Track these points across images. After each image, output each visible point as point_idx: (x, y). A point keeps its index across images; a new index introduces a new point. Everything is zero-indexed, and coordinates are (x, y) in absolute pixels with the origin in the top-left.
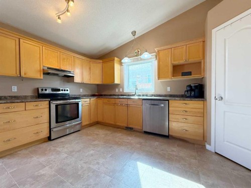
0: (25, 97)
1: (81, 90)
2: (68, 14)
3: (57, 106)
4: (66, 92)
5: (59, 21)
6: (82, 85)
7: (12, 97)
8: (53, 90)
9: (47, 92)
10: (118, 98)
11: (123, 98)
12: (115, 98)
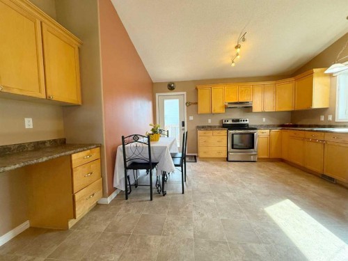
0: (215, 127)
1: (264, 119)
2: (238, 57)
3: (233, 135)
4: (245, 122)
5: (233, 65)
6: (263, 113)
7: (208, 126)
8: (233, 121)
9: (229, 123)
10: (309, 131)
11: (317, 131)
12: (304, 130)
